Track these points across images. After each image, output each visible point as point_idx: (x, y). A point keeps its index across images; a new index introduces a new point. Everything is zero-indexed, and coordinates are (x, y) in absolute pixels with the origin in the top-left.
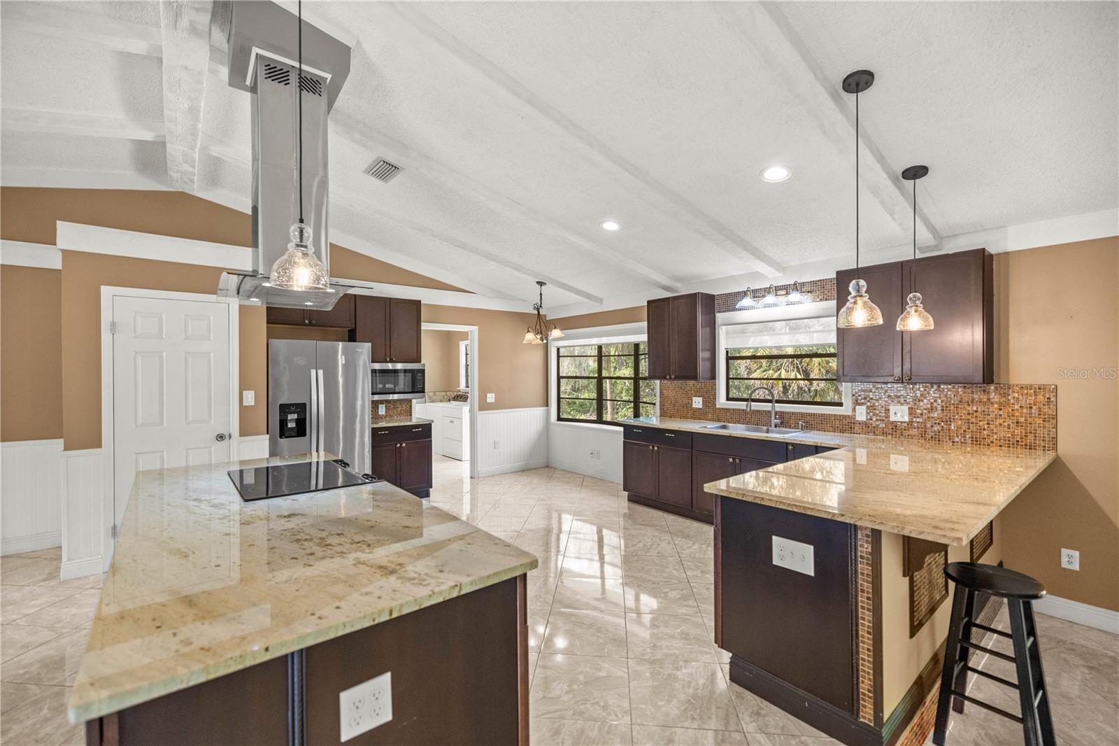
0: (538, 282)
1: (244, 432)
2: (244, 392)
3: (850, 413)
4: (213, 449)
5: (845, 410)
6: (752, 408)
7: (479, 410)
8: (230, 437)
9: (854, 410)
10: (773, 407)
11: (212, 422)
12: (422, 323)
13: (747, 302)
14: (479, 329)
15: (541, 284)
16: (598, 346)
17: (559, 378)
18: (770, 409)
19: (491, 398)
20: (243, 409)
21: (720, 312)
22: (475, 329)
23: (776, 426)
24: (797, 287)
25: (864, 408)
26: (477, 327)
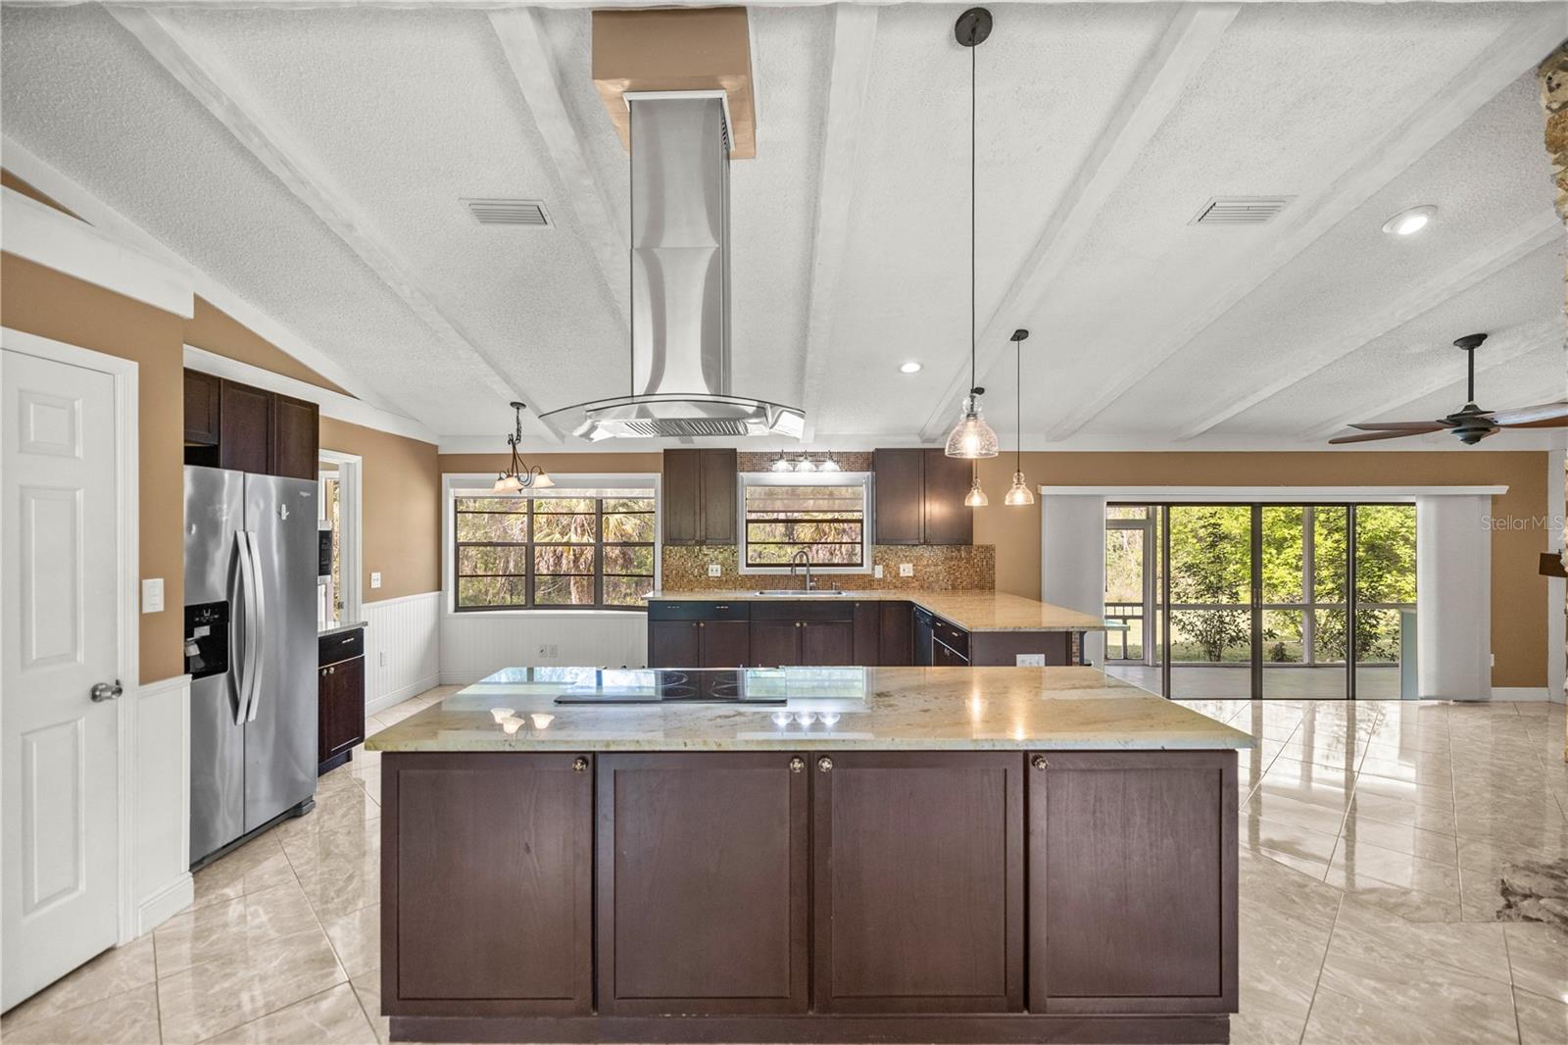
0: (513, 404)
1: (149, 674)
2: (144, 581)
3: (870, 572)
4: (81, 723)
5: (866, 569)
6: (797, 573)
7: (363, 603)
8: (119, 691)
9: (873, 569)
10: (808, 571)
11: (80, 657)
12: (320, 450)
13: (782, 464)
14: (363, 459)
15: (517, 405)
16: (528, 501)
17: (457, 546)
18: (805, 573)
19: (376, 581)
20: (146, 620)
21: (743, 471)
22: (357, 460)
23: (811, 589)
24: (831, 455)
25: (881, 567)
26: (360, 458)
